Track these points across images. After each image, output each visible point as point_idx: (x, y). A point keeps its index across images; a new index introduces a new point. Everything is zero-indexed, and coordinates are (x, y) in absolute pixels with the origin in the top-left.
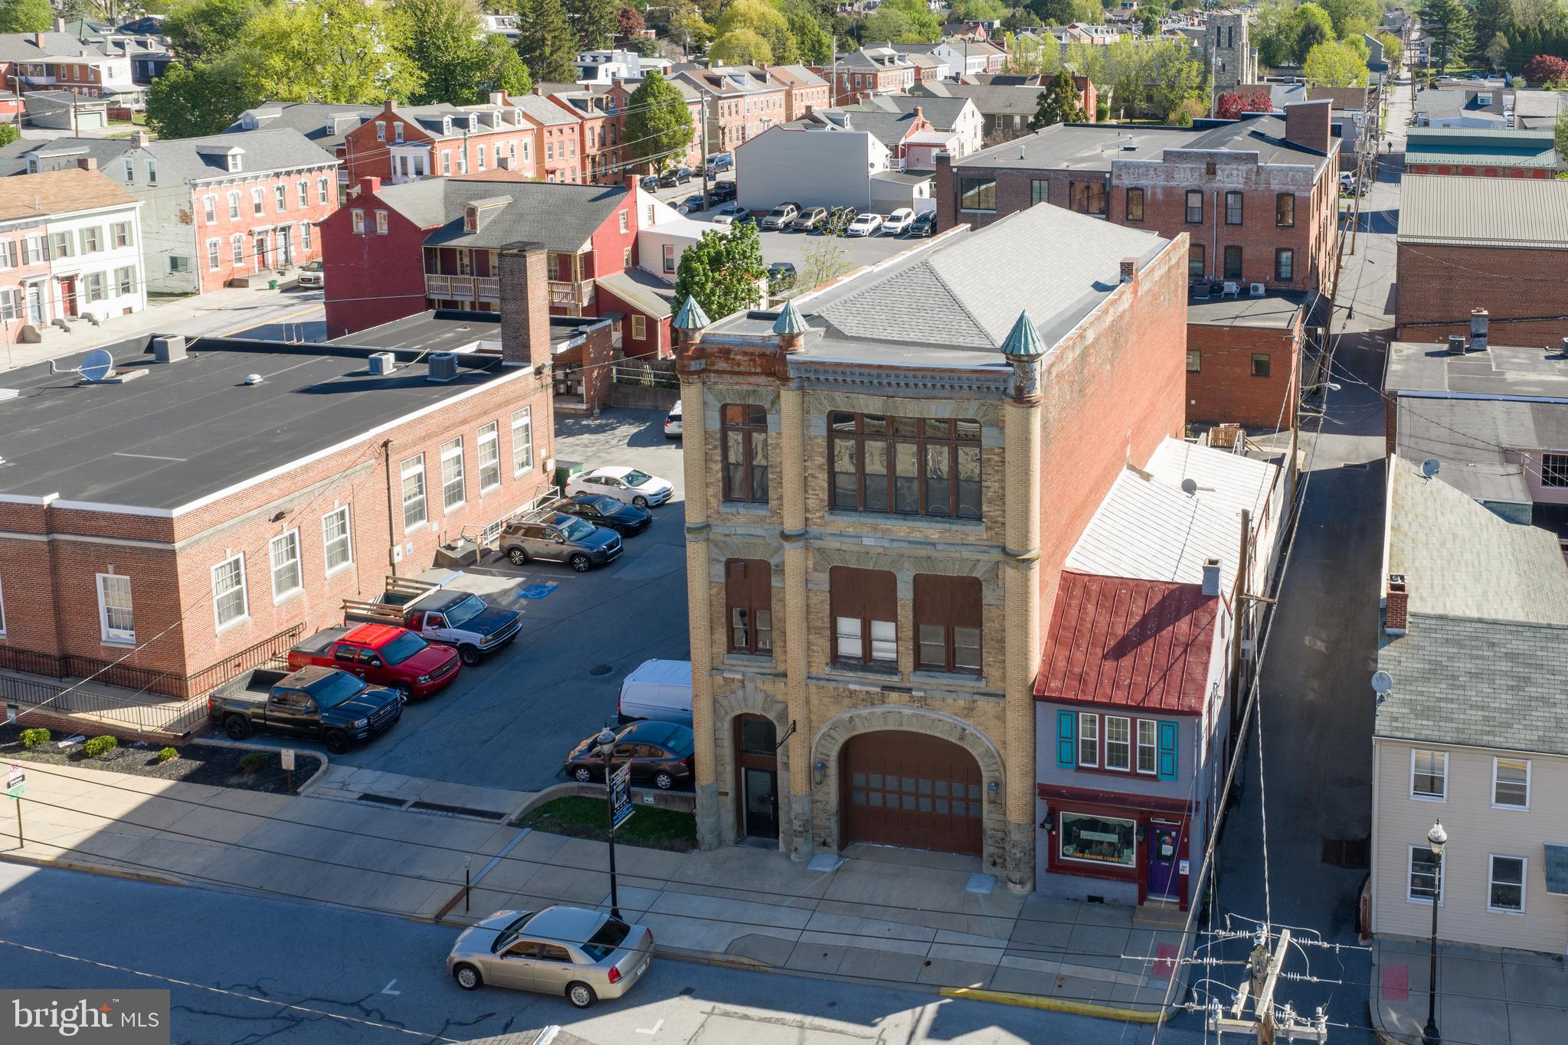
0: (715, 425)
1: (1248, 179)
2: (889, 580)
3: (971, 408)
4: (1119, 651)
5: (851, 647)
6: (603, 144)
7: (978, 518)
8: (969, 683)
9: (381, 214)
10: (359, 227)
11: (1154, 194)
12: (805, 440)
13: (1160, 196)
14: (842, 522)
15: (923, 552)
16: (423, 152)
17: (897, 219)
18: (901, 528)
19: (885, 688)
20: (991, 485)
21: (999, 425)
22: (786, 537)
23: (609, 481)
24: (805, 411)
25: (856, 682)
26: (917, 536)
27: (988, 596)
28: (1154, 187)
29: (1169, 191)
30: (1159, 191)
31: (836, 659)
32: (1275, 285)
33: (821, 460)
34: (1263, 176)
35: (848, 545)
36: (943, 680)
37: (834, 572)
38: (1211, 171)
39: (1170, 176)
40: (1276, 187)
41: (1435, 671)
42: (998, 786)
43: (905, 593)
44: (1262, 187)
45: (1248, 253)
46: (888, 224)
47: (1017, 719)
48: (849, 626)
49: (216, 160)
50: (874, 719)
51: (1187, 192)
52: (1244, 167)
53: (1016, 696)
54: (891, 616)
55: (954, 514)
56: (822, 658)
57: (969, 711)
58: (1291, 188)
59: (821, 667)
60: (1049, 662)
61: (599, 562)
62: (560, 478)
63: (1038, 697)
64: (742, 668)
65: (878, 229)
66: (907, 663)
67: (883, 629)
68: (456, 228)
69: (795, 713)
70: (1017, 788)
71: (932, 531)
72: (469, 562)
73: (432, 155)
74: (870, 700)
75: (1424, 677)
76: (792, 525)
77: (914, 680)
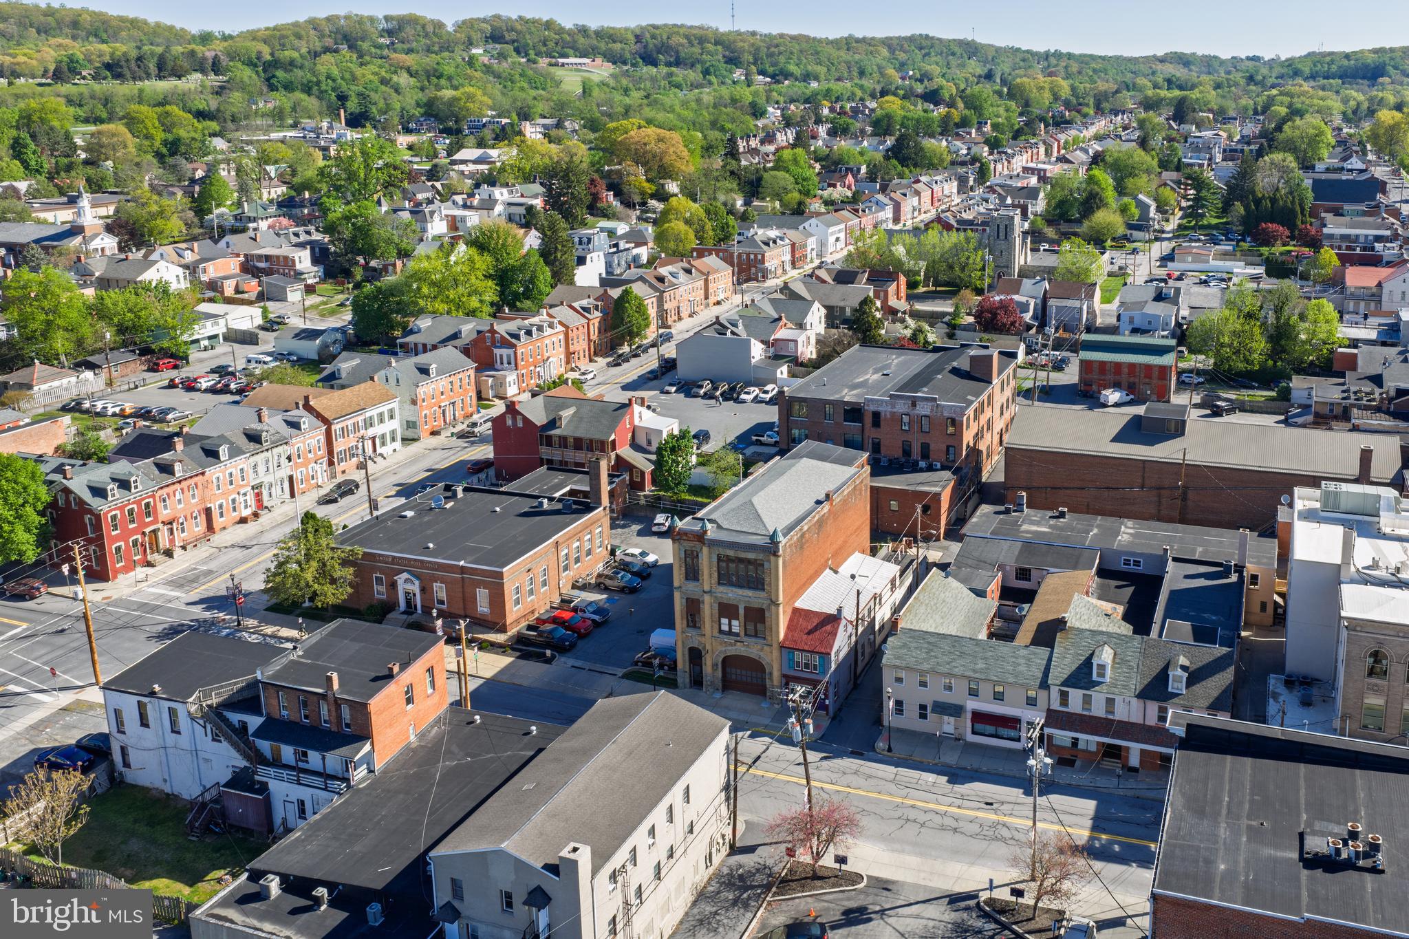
0: (683, 556)
1: (932, 410)
2: (737, 607)
3: (761, 556)
4: (809, 633)
5: (725, 628)
7: (763, 590)
8: (761, 641)
9: (519, 417)
10: (509, 422)
11: (885, 415)
12: (711, 562)
13: (888, 416)
14: (722, 588)
15: (747, 599)
16: (511, 351)
17: (766, 392)
18: (740, 591)
19: (735, 641)
20: (767, 580)
21: (769, 561)
22: (705, 591)
23: (633, 555)
24: (710, 554)
25: (727, 639)
26: (745, 594)
27: (767, 614)
28: (886, 411)
30: (888, 414)
31: (721, 631)
33: (715, 568)
34: (939, 409)
35: (724, 595)
36: (754, 640)
37: (720, 604)
40: (946, 414)
41: (904, 646)
42: (771, 674)
43: (741, 611)
44: (939, 415)
45: (933, 448)
46: (762, 395)
47: (776, 653)
48: (725, 621)
49: (424, 371)
50: (732, 651)
53: (775, 645)
54: (737, 619)
55: (756, 588)
56: (716, 630)
57: (762, 650)
58: (953, 416)
59: (716, 633)
60: (786, 636)
61: (633, 590)
62: (613, 553)
63: (782, 647)
64: (691, 632)
65: (756, 397)
66: (742, 634)
67: (735, 623)
68: (552, 424)
69: (708, 647)
70: (776, 674)
71: (750, 593)
72: (584, 587)
73: (515, 353)
74: (731, 644)
75: (900, 648)
76: (707, 588)
77: (745, 639)
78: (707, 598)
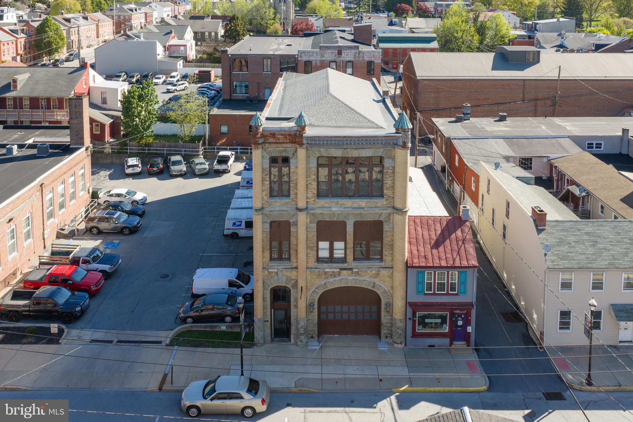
0: (267, 165)
2: (343, 224)
3: (380, 152)
5: (324, 254)
7: (382, 196)
8: (377, 264)
12: (308, 169)
14: (323, 202)
15: (358, 212)
18: (348, 203)
19: (341, 269)
20: (388, 182)
21: (393, 158)
22: (301, 210)
24: (308, 157)
25: (328, 268)
26: (356, 205)
27: (386, 227)
31: (319, 260)
33: (313, 177)
35: (326, 211)
36: (366, 263)
37: (319, 222)
42: (390, 305)
43: (350, 229)
47: (399, 276)
48: (324, 245)
50: (334, 283)
53: (400, 267)
54: (344, 239)
55: (369, 195)
56: (313, 259)
57: (377, 275)
59: (312, 263)
60: (410, 252)
63: (408, 266)
64: (277, 267)
66: (350, 257)
67: (339, 245)
69: (301, 283)
70: (399, 305)
71: (362, 202)
74: (334, 275)
76: (302, 204)
77: (353, 264)
78: (302, 218)
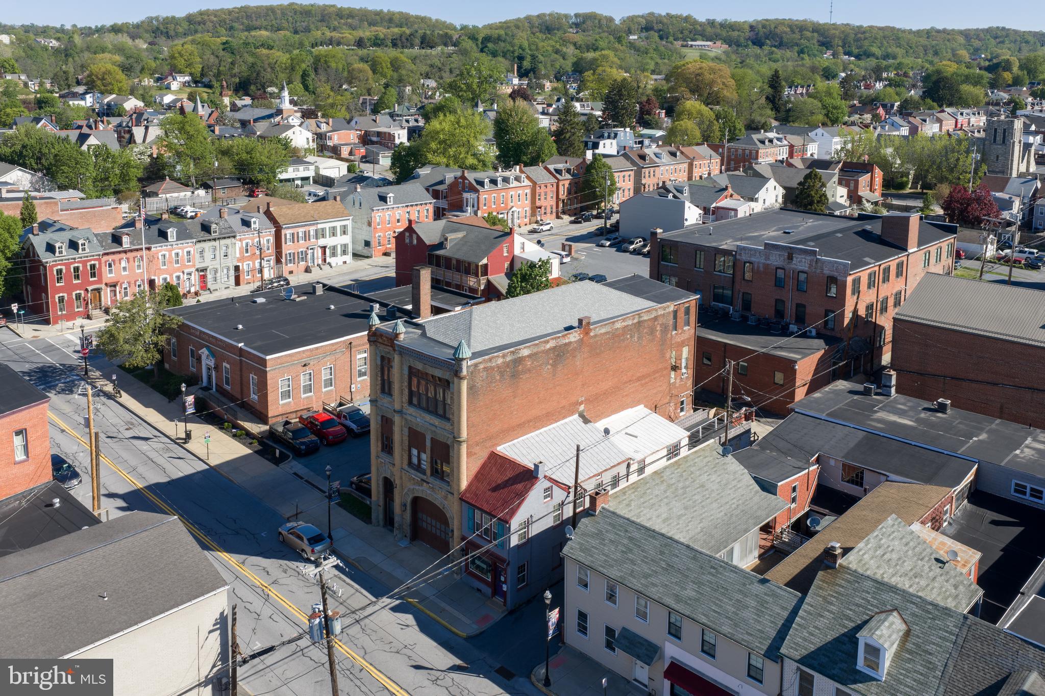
0: (379, 362)
1: (811, 265)
2: (424, 437)
3: (446, 375)
4: (495, 489)
5: (415, 460)
6: (569, 193)
7: (447, 419)
8: (446, 486)
9: (414, 236)
10: (407, 240)
11: (758, 267)
12: (402, 375)
13: (761, 269)
14: (411, 410)
15: (433, 429)
16: (475, 196)
18: (429, 418)
19: (422, 480)
20: (452, 407)
21: (454, 384)
22: (395, 411)
24: (402, 364)
25: (414, 474)
26: (431, 422)
27: (450, 452)
28: (759, 263)
29: (766, 266)
30: (761, 265)
31: (411, 465)
32: (824, 331)
33: (406, 384)
34: (819, 264)
35: (413, 420)
36: (438, 482)
37: (411, 430)
38: (790, 258)
39: (767, 258)
40: (827, 272)
41: (599, 535)
42: (452, 531)
43: (428, 443)
44: (818, 271)
45: (809, 309)
47: (457, 504)
48: (414, 451)
50: (419, 491)
51: (777, 268)
52: (809, 258)
54: (425, 453)
55: (444, 416)
56: (406, 462)
57: (445, 498)
58: (835, 274)
59: (406, 466)
60: (470, 486)
63: (462, 499)
64: (385, 458)
66: (429, 472)
67: (423, 456)
68: (441, 246)
69: (398, 481)
70: (456, 534)
71: (436, 421)
73: (479, 198)
74: (418, 483)
75: (592, 536)
76: (398, 406)
77: (431, 480)
78: (397, 420)
